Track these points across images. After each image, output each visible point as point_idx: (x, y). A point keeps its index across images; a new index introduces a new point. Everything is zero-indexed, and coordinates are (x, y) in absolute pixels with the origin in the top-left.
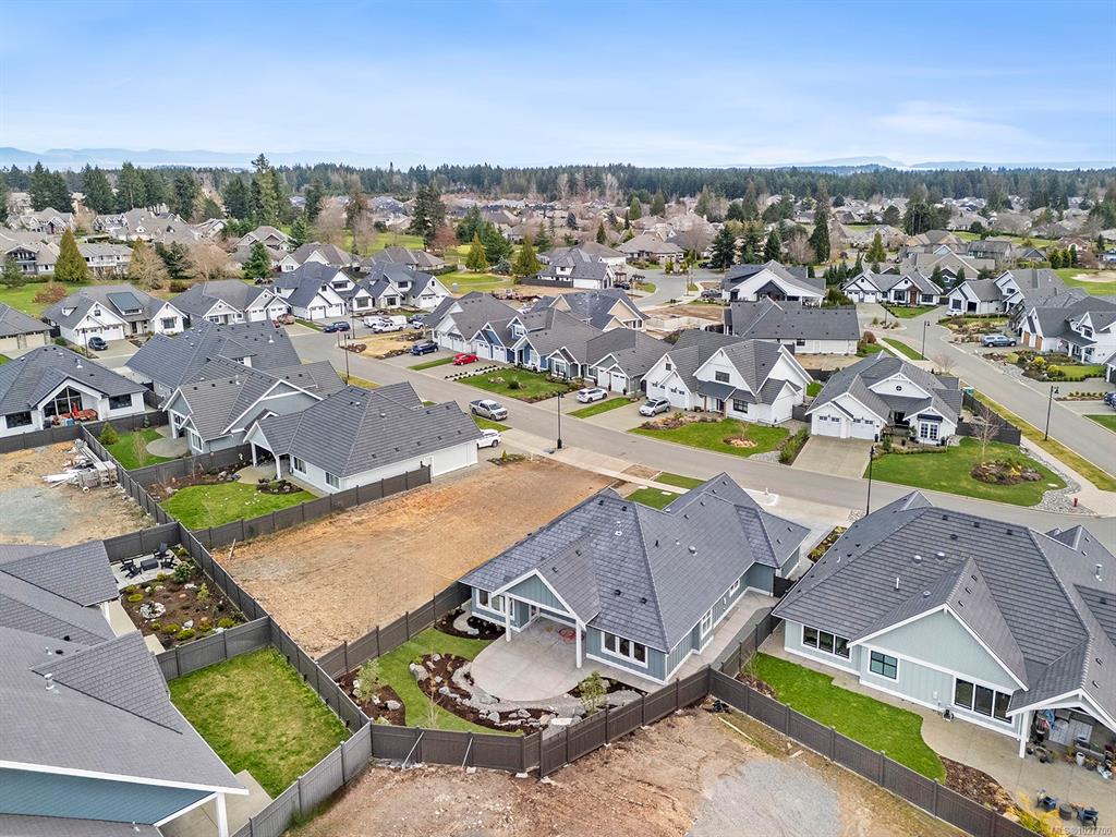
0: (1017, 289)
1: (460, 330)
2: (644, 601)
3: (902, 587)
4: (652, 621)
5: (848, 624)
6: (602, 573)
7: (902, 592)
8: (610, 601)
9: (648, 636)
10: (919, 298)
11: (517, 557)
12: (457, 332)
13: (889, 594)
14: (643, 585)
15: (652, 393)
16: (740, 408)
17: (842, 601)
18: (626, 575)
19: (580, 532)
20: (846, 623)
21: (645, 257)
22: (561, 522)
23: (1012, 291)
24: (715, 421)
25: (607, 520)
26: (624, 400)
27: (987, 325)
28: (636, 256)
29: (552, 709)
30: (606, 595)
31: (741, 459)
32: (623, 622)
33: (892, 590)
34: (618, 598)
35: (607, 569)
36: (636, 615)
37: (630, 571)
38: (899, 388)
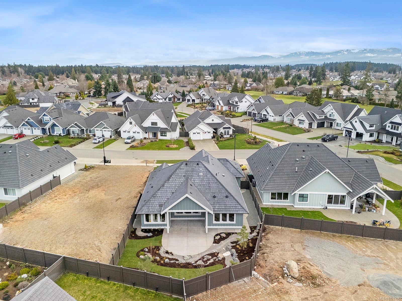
0: (205, 94)
1: (11, 123)
2: (227, 197)
3: (298, 171)
4: (235, 203)
5: (288, 187)
6: (203, 191)
7: (298, 172)
8: (213, 201)
9: (237, 210)
10: (176, 100)
11: (160, 195)
12: (9, 124)
13: (295, 174)
14: (223, 191)
15: (123, 135)
16: (163, 135)
17: (281, 180)
18: (214, 189)
19: (184, 178)
20: (287, 187)
21: (62, 95)
22: (173, 176)
23: (204, 95)
24: (156, 141)
25: (193, 170)
26: (111, 141)
27: (202, 105)
28: (58, 94)
29: (214, 251)
30: (210, 199)
31: (177, 151)
32: (223, 207)
33: (295, 172)
34: (216, 199)
35: (204, 189)
36: (227, 203)
37: (215, 187)
38: (213, 120)
